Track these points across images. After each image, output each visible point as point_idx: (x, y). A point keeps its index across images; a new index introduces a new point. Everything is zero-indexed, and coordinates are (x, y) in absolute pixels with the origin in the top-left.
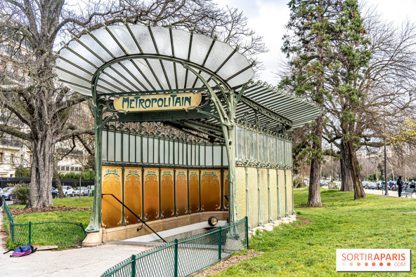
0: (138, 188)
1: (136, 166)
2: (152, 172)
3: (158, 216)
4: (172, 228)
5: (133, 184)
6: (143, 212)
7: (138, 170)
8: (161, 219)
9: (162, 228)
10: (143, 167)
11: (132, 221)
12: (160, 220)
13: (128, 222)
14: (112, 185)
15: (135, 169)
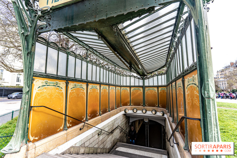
0: (83, 98)
1: (81, 81)
2: (94, 86)
3: (98, 114)
4: (107, 119)
5: (78, 95)
6: (87, 114)
7: (84, 85)
8: (101, 115)
9: (101, 121)
10: (87, 83)
11: (74, 124)
12: (100, 117)
13: (71, 125)
14: (51, 96)
15: (80, 84)
